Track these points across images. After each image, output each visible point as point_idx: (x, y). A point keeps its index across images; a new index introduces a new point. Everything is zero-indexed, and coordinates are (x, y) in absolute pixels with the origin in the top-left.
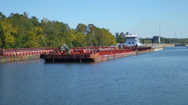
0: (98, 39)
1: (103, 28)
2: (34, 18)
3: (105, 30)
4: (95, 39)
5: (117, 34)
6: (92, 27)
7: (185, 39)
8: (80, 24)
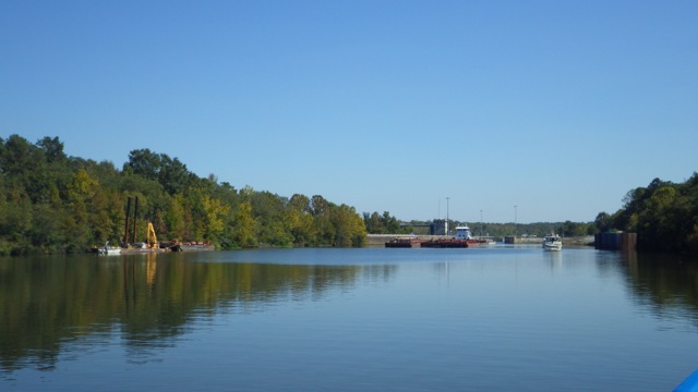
0: (335, 225)
1: (343, 205)
2: (226, 185)
3: (347, 208)
4: (330, 224)
5: (366, 216)
6: (319, 200)
7: (506, 224)
8: (296, 195)
